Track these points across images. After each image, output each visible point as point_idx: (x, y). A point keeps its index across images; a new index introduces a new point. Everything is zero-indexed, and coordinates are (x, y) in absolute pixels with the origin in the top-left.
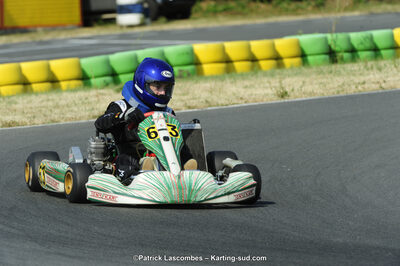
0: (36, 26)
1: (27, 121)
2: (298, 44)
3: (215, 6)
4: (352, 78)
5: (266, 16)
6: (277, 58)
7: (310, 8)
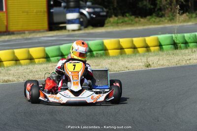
0: (24, 31)
1: (16, 80)
2: (158, 39)
3: (118, 20)
4: (184, 57)
5: (144, 25)
6: (147, 47)
7: (166, 21)
